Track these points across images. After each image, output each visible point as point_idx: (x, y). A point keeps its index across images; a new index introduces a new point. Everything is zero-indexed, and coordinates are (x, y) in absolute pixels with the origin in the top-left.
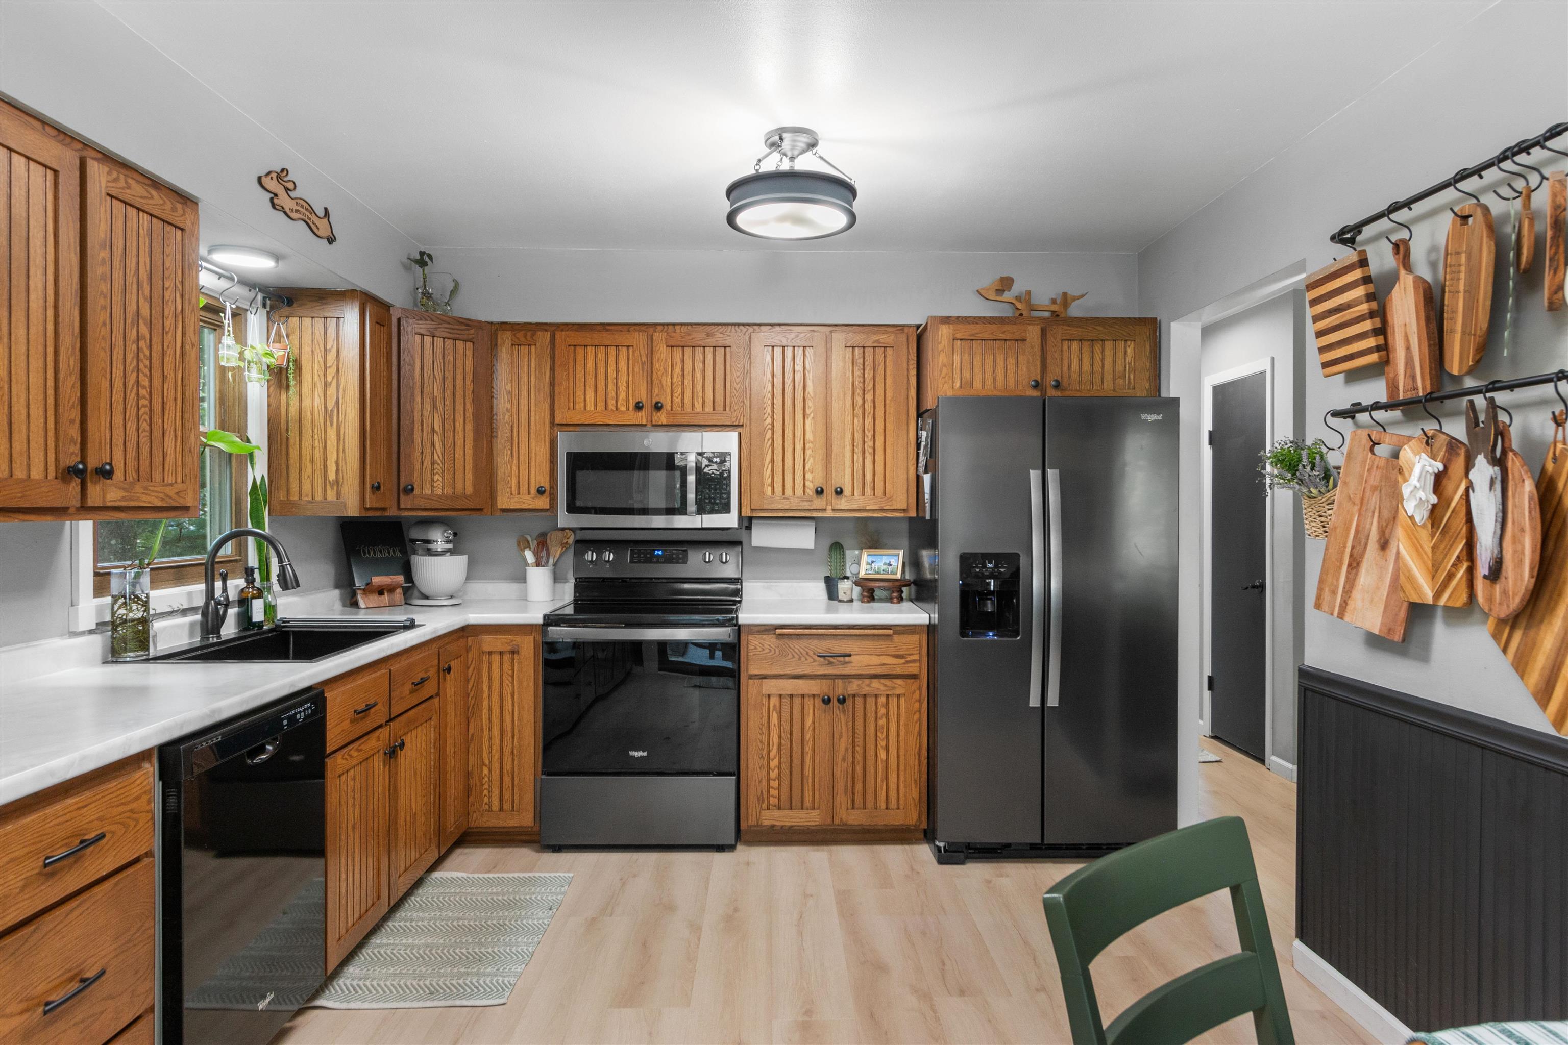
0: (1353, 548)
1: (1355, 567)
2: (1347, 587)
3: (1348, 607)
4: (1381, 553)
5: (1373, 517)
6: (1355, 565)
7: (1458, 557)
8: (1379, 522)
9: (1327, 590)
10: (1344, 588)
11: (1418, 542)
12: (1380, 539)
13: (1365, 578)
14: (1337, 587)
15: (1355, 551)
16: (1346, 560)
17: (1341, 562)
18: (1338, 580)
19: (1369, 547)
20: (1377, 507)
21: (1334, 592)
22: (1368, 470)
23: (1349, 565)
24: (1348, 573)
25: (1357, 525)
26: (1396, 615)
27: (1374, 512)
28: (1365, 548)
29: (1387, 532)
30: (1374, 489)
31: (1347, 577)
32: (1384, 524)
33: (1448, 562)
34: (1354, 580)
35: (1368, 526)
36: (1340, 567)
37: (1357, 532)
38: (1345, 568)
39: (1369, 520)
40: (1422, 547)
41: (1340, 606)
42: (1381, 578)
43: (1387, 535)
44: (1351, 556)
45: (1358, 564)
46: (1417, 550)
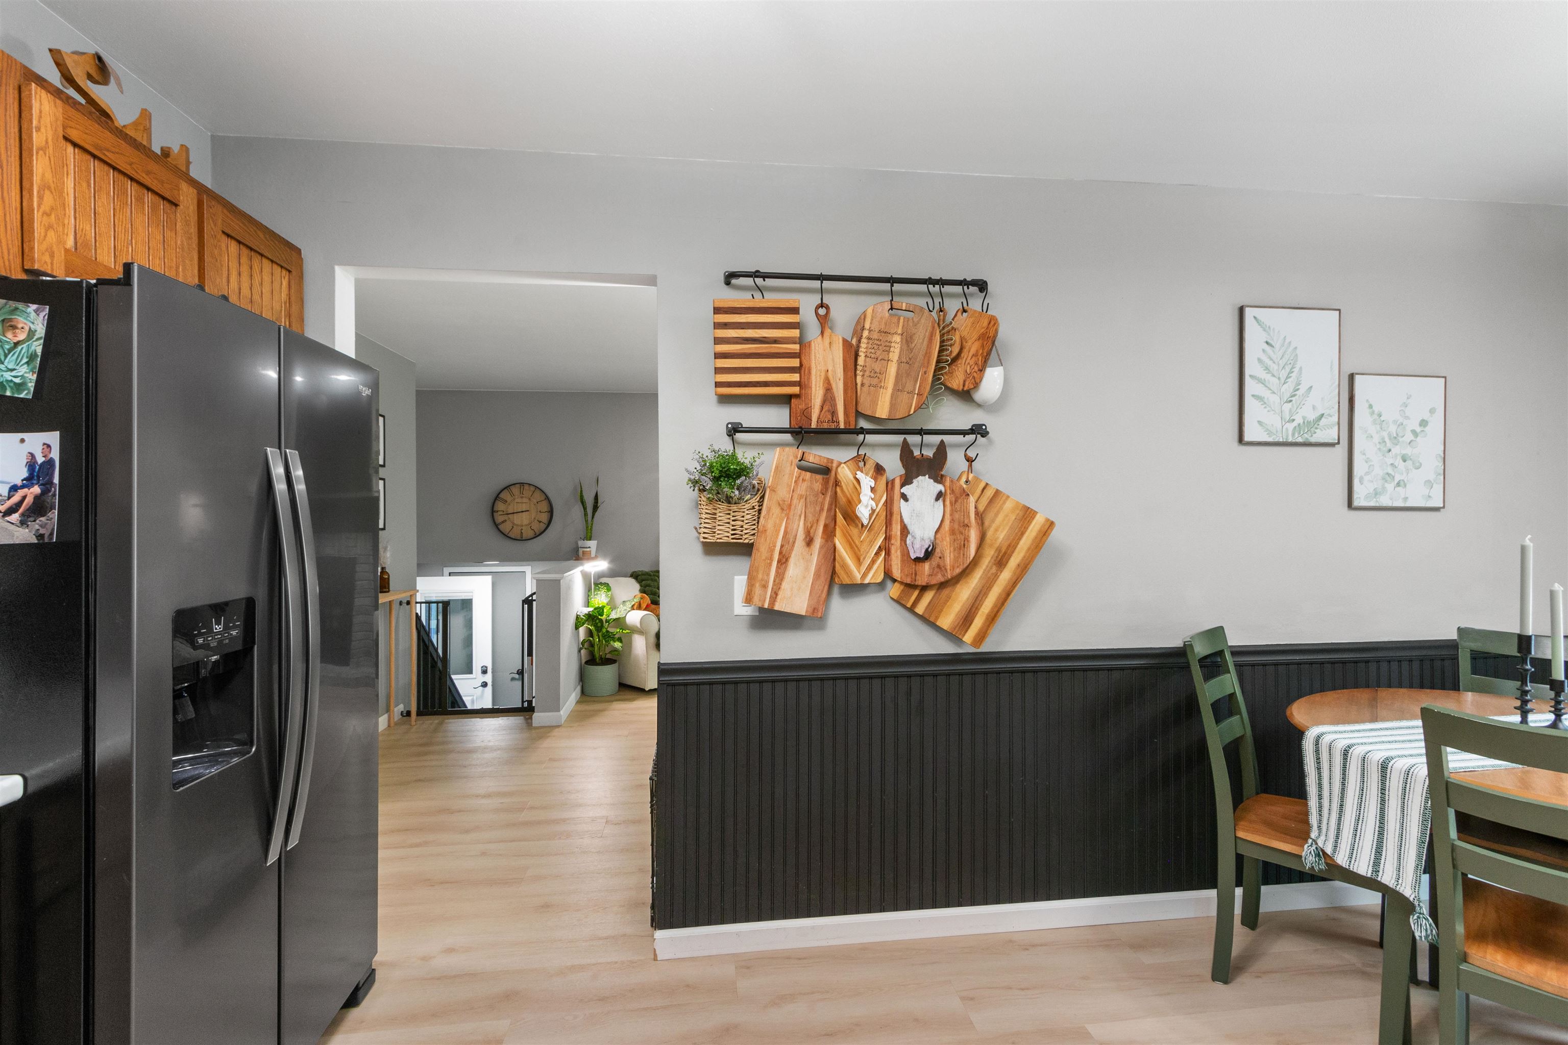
0: (782, 546)
1: (784, 563)
2: (777, 581)
3: (779, 597)
4: (807, 549)
5: (799, 520)
6: (784, 560)
7: (880, 547)
8: (804, 524)
9: (757, 585)
10: (774, 581)
11: (851, 538)
12: (806, 537)
13: (793, 570)
14: (767, 582)
15: (784, 549)
16: (776, 556)
17: (771, 559)
18: (768, 575)
19: (796, 545)
20: (803, 511)
21: (765, 587)
22: (795, 482)
23: (779, 561)
24: (778, 567)
25: (786, 528)
26: (820, 596)
27: (800, 516)
28: (793, 546)
29: (812, 531)
30: (801, 497)
31: (777, 571)
32: (810, 525)
33: (872, 552)
34: (784, 573)
35: (795, 527)
36: (770, 565)
37: (786, 533)
38: (775, 564)
39: (797, 523)
40: (853, 541)
41: (771, 597)
42: (807, 569)
43: (812, 535)
44: (781, 553)
45: (787, 560)
46: (850, 545)
